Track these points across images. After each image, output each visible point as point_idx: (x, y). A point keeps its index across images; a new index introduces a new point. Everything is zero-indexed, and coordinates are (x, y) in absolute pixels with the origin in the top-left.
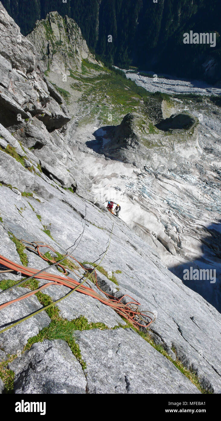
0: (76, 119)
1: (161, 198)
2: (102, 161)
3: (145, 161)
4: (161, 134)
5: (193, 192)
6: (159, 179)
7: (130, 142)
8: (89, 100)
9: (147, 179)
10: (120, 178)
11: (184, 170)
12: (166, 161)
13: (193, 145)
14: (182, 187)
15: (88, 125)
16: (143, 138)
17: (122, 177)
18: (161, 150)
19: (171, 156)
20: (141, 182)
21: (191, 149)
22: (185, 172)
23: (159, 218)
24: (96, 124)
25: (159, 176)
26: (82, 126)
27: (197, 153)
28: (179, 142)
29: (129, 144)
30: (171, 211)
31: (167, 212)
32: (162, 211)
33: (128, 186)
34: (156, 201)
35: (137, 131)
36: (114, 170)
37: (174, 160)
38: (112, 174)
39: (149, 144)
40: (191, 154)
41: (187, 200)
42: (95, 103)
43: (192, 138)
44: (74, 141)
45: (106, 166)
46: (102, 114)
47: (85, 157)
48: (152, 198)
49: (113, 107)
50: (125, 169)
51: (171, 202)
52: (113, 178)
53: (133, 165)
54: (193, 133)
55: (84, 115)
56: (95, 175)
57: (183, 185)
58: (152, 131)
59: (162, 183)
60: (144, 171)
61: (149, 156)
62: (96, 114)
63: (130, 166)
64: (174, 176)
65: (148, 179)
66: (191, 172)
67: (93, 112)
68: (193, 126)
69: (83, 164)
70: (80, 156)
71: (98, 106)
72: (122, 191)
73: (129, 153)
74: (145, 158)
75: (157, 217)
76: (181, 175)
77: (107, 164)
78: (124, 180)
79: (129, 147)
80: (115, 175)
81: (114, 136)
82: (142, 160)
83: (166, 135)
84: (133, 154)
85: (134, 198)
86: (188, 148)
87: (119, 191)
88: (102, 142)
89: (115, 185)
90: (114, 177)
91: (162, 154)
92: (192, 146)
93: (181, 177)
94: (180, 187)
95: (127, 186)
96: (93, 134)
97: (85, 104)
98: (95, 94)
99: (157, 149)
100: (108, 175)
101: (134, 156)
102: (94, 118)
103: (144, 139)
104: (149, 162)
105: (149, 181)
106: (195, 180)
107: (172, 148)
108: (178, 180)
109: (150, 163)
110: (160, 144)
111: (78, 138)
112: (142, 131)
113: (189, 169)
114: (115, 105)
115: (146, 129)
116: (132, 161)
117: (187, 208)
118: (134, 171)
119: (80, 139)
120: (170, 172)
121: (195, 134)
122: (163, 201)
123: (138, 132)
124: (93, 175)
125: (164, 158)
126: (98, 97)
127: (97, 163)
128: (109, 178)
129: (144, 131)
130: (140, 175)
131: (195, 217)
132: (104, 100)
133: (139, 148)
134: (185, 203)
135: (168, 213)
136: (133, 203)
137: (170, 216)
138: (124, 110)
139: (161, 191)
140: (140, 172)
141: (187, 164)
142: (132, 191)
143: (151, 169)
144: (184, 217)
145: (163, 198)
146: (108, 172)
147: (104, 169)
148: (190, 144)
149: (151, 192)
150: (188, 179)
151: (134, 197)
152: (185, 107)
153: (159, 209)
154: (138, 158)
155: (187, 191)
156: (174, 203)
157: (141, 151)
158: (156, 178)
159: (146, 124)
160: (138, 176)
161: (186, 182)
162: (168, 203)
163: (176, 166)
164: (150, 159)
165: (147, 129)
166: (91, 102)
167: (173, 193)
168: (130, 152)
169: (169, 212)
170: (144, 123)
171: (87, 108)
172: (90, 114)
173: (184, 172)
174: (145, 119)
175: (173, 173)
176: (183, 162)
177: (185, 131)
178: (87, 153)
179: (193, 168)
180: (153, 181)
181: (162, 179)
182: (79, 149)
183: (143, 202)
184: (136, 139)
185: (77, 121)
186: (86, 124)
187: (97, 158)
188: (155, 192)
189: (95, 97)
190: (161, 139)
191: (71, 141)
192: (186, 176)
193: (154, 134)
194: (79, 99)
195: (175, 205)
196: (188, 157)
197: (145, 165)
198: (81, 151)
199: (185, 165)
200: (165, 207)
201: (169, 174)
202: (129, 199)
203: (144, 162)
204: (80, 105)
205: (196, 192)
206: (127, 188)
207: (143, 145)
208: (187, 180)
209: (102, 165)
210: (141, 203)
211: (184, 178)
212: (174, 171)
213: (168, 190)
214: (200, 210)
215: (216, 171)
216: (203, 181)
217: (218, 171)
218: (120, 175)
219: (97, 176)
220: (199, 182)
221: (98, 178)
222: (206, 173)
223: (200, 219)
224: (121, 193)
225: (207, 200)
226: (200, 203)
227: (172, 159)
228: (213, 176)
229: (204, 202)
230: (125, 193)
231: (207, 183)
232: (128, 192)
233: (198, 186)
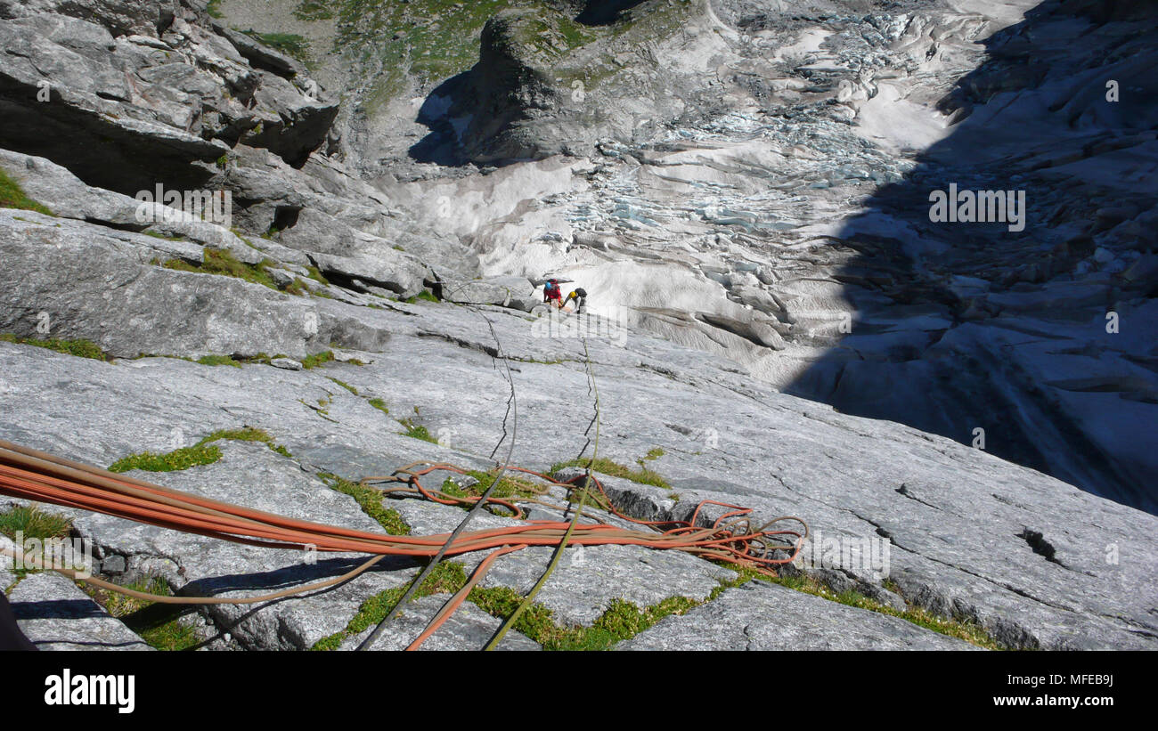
0: (353, 99)
1: (680, 212)
2: (474, 181)
3: (593, 130)
4: (603, 36)
5: (759, 156)
6: (653, 163)
7: (527, 98)
8: (363, 31)
9: (620, 177)
10: (545, 207)
11: (711, 108)
12: (649, 106)
13: (704, 27)
14: (724, 156)
15: (393, 100)
16: (560, 70)
17: (549, 202)
18: (621, 82)
19: (657, 87)
20: (606, 191)
21: (703, 40)
22: (716, 113)
23: (697, 267)
24: (412, 89)
25: (648, 155)
26: (379, 110)
27: (724, 45)
28: (661, 36)
29: (529, 103)
30: (721, 236)
31: (712, 242)
32: (695, 246)
33: (575, 218)
34: (669, 227)
35: (531, 57)
36: (517, 193)
37: (668, 92)
38: (519, 204)
39: (580, 79)
40: (709, 56)
41: (754, 186)
42: (382, 32)
43: (693, 9)
44: (376, 163)
45: (492, 190)
46: (416, 55)
47: (425, 192)
48: (655, 223)
49: (438, 22)
50: (548, 175)
51: (709, 210)
52: (526, 216)
53: (563, 156)
55: (370, 78)
56: (473, 229)
57: (724, 151)
58: (574, 40)
59: (664, 172)
60: (601, 159)
61: (597, 112)
62: (401, 62)
63: (558, 161)
64: (689, 135)
65: (622, 177)
66: (732, 105)
67: (391, 61)
69: (426, 215)
70: (409, 195)
71: (396, 38)
72: (566, 240)
73: (542, 128)
74: (589, 123)
75: (689, 267)
76: (706, 126)
77: (493, 186)
78: (556, 209)
79: (532, 112)
80: (527, 206)
81: (477, 102)
82: (583, 132)
83: (617, 33)
84: (550, 126)
85: (606, 245)
86: (694, 44)
87: (556, 244)
88: (454, 132)
89: (540, 231)
90: (527, 211)
91: (632, 90)
92: (701, 33)
93: (708, 129)
94: (717, 159)
95: (573, 221)
96: (418, 121)
97: (356, 48)
98: (372, 9)
99: (611, 85)
100: (509, 213)
101: (555, 132)
102: (401, 74)
103: (563, 72)
104: (604, 130)
105: (626, 181)
106: (749, 121)
107: (651, 61)
108: (706, 143)
109: (609, 129)
110: (611, 67)
111: (381, 149)
112: (547, 52)
113: (722, 100)
114: (441, 12)
115: (554, 41)
116: (556, 148)
117: (763, 207)
118: (574, 172)
119: (389, 149)
120: (674, 129)
122: (689, 217)
123: (537, 61)
124: (467, 233)
125: (641, 98)
126: (386, 12)
127: (463, 193)
128: (514, 219)
129: (552, 50)
130: (595, 176)
131: (795, 222)
132: (405, 12)
133: (559, 102)
134: (750, 198)
135: (715, 244)
136: (611, 259)
137: (725, 250)
138: (471, 16)
139: (672, 192)
140: (591, 167)
141: (709, 87)
142: (593, 228)
143: (618, 144)
144: (765, 234)
145: (683, 209)
146: (504, 205)
147: (490, 201)
148: (693, 30)
149: (645, 207)
150: (731, 127)
151: (607, 242)
153: (685, 243)
154: (570, 131)
155: (741, 162)
156: (721, 209)
157: (568, 107)
158: (642, 163)
159: (550, 28)
160: (591, 179)
161: (729, 139)
162: (705, 218)
163: (683, 105)
164: (603, 120)
165: (558, 39)
166: (372, 35)
167: (705, 185)
168: (540, 126)
169: (717, 240)
170: (543, 27)
171: (368, 56)
172: (383, 69)
173: (712, 113)
174: (542, 16)
175: (682, 130)
176: (698, 88)
178: (425, 178)
179: (733, 92)
180: (638, 175)
181: (660, 160)
182: (398, 178)
183: (635, 245)
184: (541, 81)
185: (358, 103)
186: (386, 101)
187: (458, 180)
188: (656, 202)
189: (377, 16)
190: (609, 50)
191: (367, 165)
192: (721, 121)
193: (581, 45)
194: (336, 43)
195: (726, 213)
196: (703, 68)
197: (597, 142)
198: (405, 182)
199: (704, 92)
200: (700, 232)
201: (672, 137)
202: (594, 252)
203: (590, 136)
204: (347, 57)
205: (767, 152)
206: (576, 225)
207: (568, 89)
208: (728, 130)
209: (481, 193)
210: (631, 247)
211: (718, 129)
212: (682, 123)
213: (689, 183)
214: (799, 198)
215: (797, 71)
216: (775, 116)
217: (801, 70)
218: (539, 199)
219: (481, 229)
220: (764, 122)
221: (486, 233)
222: (772, 90)
223: (809, 222)
224: (564, 246)
225: (806, 161)
226: (790, 178)
227: (663, 91)
228: (795, 89)
229: (800, 170)
230: (576, 241)
231: (785, 116)
232: (584, 236)
233: (766, 135)
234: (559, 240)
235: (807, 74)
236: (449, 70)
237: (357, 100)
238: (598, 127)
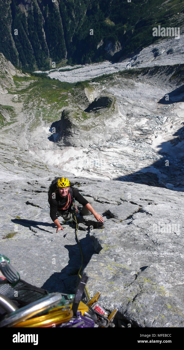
1: (108, 164)
2: (59, 151)
4: (92, 117)
5: (128, 151)
6: (102, 151)
7: (73, 132)
8: (30, 107)
9: (94, 154)
10: (76, 160)
12: (103, 136)
13: (118, 116)
14: (119, 150)
15: (38, 127)
16: (81, 125)
17: (77, 159)
18: (96, 130)
19: (105, 131)
20: (91, 157)
21: (117, 119)
22: (119, 138)
23: (111, 177)
25: (101, 149)
26: (34, 130)
27: (122, 121)
28: (107, 118)
29: (73, 133)
30: (117, 170)
31: (115, 172)
32: (111, 172)
35: (74, 122)
36: (69, 155)
37: (108, 132)
38: (69, 158)
39: (86, 128)
40: (118, 123)
41: (126, 158)
42: (35, 108)
43: (115, 112)
44: (33, 144)
45: (63, 154)
46: (44, 115)
47: (45, 153)
49: (50, 106)
50: (77, 152)
51: (115, 164)
52: (71, 162)
53: (81, 147)
54: (114, 108)
55: (31, 120)
56: (58, 164)
58: (85, 118)
59: (105, 153)
60: (90, 149)
61: (90, 137)
62: (40, 117)
63: (80, 148)
64: (112, 144)
65: (95, 154)
66: (123, 137)
67: (37, 116)
68: (113, 104)
69: (46, 159)
70: (41, 153)
71: (39, 110)
72: (81, 169)
73: (75, 139)
74: (88, 139)
75: (109, 177)
76: (116, 142)
77: (63, 153)
78: (79, 160)
79: (74, 135)
80: (72, 159)
81: (60, 130)
82: (86, 141)
83: (96, 116)
84: (78, 139)
85: (90, 171)
86: (115, 120)
87: (78, 169)
88: (53, 137)
89: (74, 166)
90: (71, 160)
91: (98, 132)
92: (117, 118)
93: (117, 143)
94: (118, 151)
97: (28, 111)
98: (32, 101)
99: (93, 130)
100: (67, 160)
101: (79, 141)
102: (40, 120)
103: (82, 126)
104: (91, 141)
106: (126, 141)
107: (104, 124)
108: (116, 147)
110: (94, 126)
112: (78, 120)
113: (120, 135)
114: (51, 104)
115: (80, 118)
116: (79, 145)
117: (127, 164)
119: (36, 140)
120: (108, 142)
121: (116, 108)
122: (110, 165)
123: (76, 123)
124: (56, 165)
125: (101, 134)
126: (36, 103)
127: (55, 154)
128: (68, 162)
129: (80, 120)
131: (134, 168)
132: (41, 103)
133: (81, 133)
134: (125, 161)
135: (116, 172)
136: (91, 174)
137: (118, 174)
138: (58, 106)
139: (106, 158)
140: (87, 151)
141: (118, 131)
143: (94, 145)
144: (127, 171)
145: (109, 163)
146: (66, 158)
147: (62, 157)
148: (114, 117)
150: (122, 143)
151: (90, 170)
152: (102, 87)
153: (109, 172)
154: (83, 141)
155: (123, 152)
156: (118, 164)
157: (83, 135)
158: (100, 150)
159: (80, 114)
160: (87, 154)
161: (121, 146)
162: (114, 165)
163: (111, 136)
164: (91, 139)
165: (82, 117)
166: (32, 108)
167: (114, 157)
169: (116, 171)
170: (78, 114)
171: (31, 114)
172: (35, 118)
173: (118, 138)
174: (78, 111)
175: (110, 142)
176: (115, 132)
177: (108, 109)
178: (46, 149)
179: (123, 133)
180: (99, 153)
181: (104, 150)
182: (39, 148)
183: (97, 171)
184: (77, 128)
185: (28, 127)
186: (36, 127)
187: (54, 150)
189: (34, 103)
190: (94, 121)
192: (120, 141)
193: (87, 119)
194: (22, 109)
196: (116, 126)
197: (89, 144)
198: (41, 150)
199: (116, 133)
200: (113, 169)
201: (108, 144)
202: (88, 172)
203: (88, 143)
204: (25, 113)
207: (83, 130)
208: (121, 143)
209: (60, 155)
210: (96, 172)
211: (119, 143)
212: (110, 141)
213: (111, 156)
214: (136, 162)
215: (139, 129)
216: (133, 140)
217: (140, 129)
218: (75, 157)
219: (60, 164)
220: (130, 142)
221: (61, 165)
222: (133, 134)
223: (137, 168)
224: (80, 170)
225: (139, 153)
226: (135, 157)
227: (106, 132)
228: (138, 134)
229: (137, 155)
230: (83, 169)
231: (135, 141)
232: (85, 168)
233: (130, 146)
234: (79, 168)
235: (142, 130)
236: (52, 120)
237: (28, 126)
238: (90, 141)
